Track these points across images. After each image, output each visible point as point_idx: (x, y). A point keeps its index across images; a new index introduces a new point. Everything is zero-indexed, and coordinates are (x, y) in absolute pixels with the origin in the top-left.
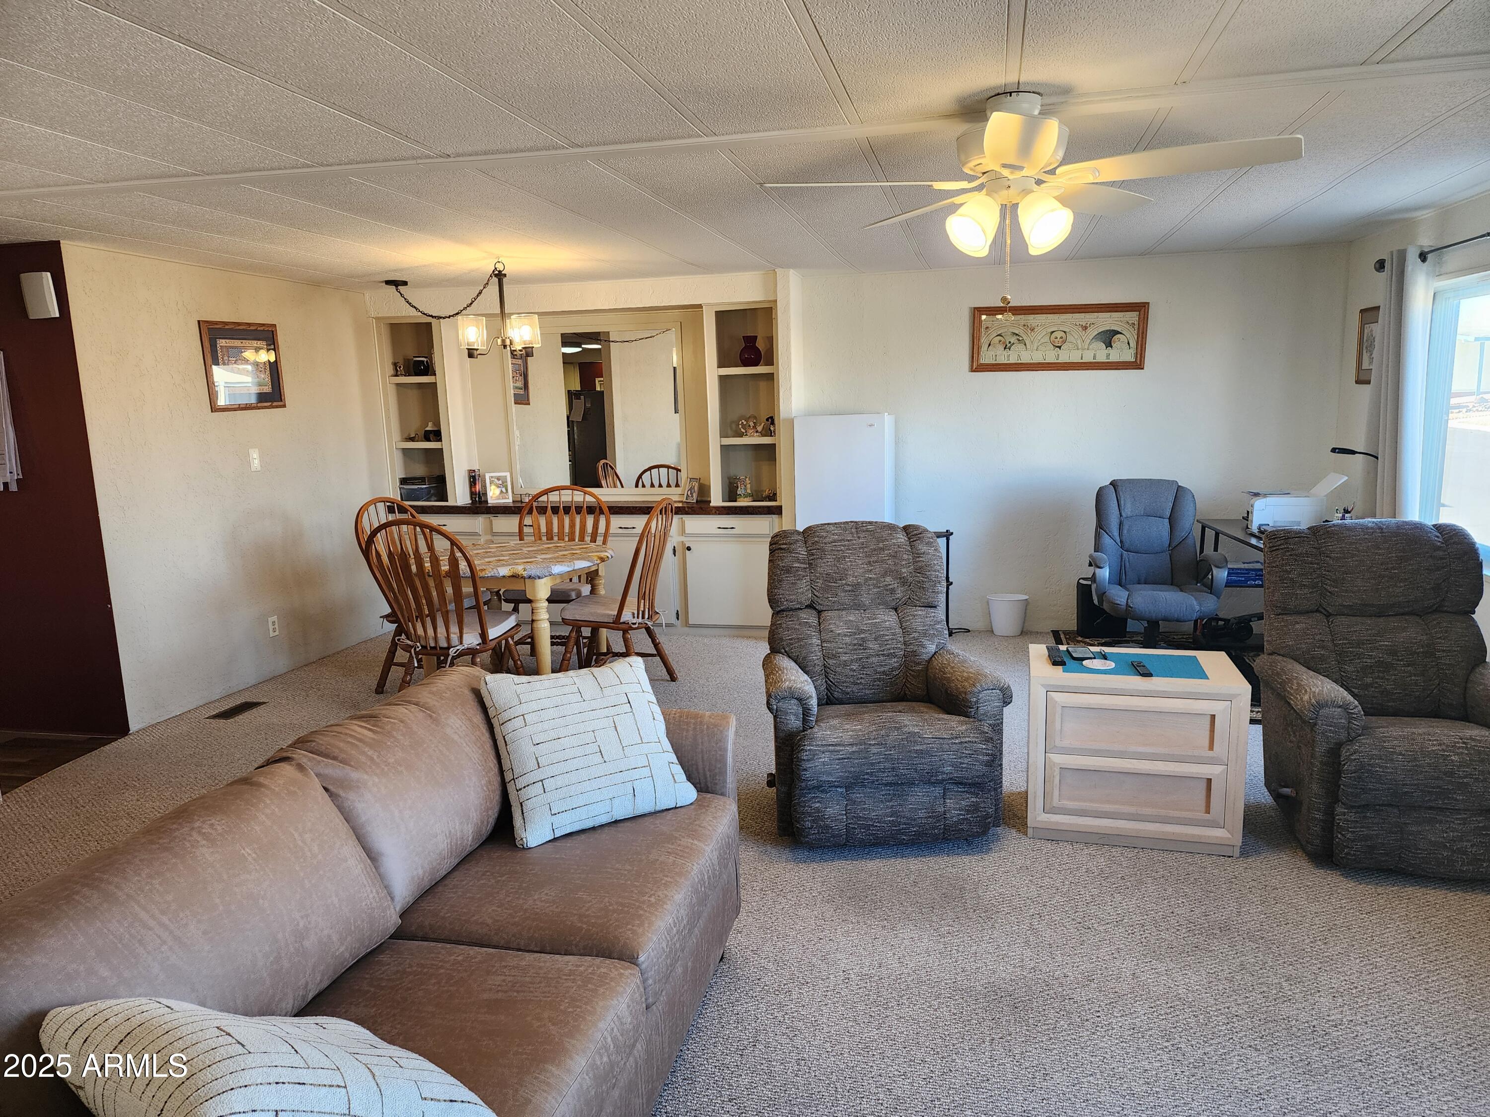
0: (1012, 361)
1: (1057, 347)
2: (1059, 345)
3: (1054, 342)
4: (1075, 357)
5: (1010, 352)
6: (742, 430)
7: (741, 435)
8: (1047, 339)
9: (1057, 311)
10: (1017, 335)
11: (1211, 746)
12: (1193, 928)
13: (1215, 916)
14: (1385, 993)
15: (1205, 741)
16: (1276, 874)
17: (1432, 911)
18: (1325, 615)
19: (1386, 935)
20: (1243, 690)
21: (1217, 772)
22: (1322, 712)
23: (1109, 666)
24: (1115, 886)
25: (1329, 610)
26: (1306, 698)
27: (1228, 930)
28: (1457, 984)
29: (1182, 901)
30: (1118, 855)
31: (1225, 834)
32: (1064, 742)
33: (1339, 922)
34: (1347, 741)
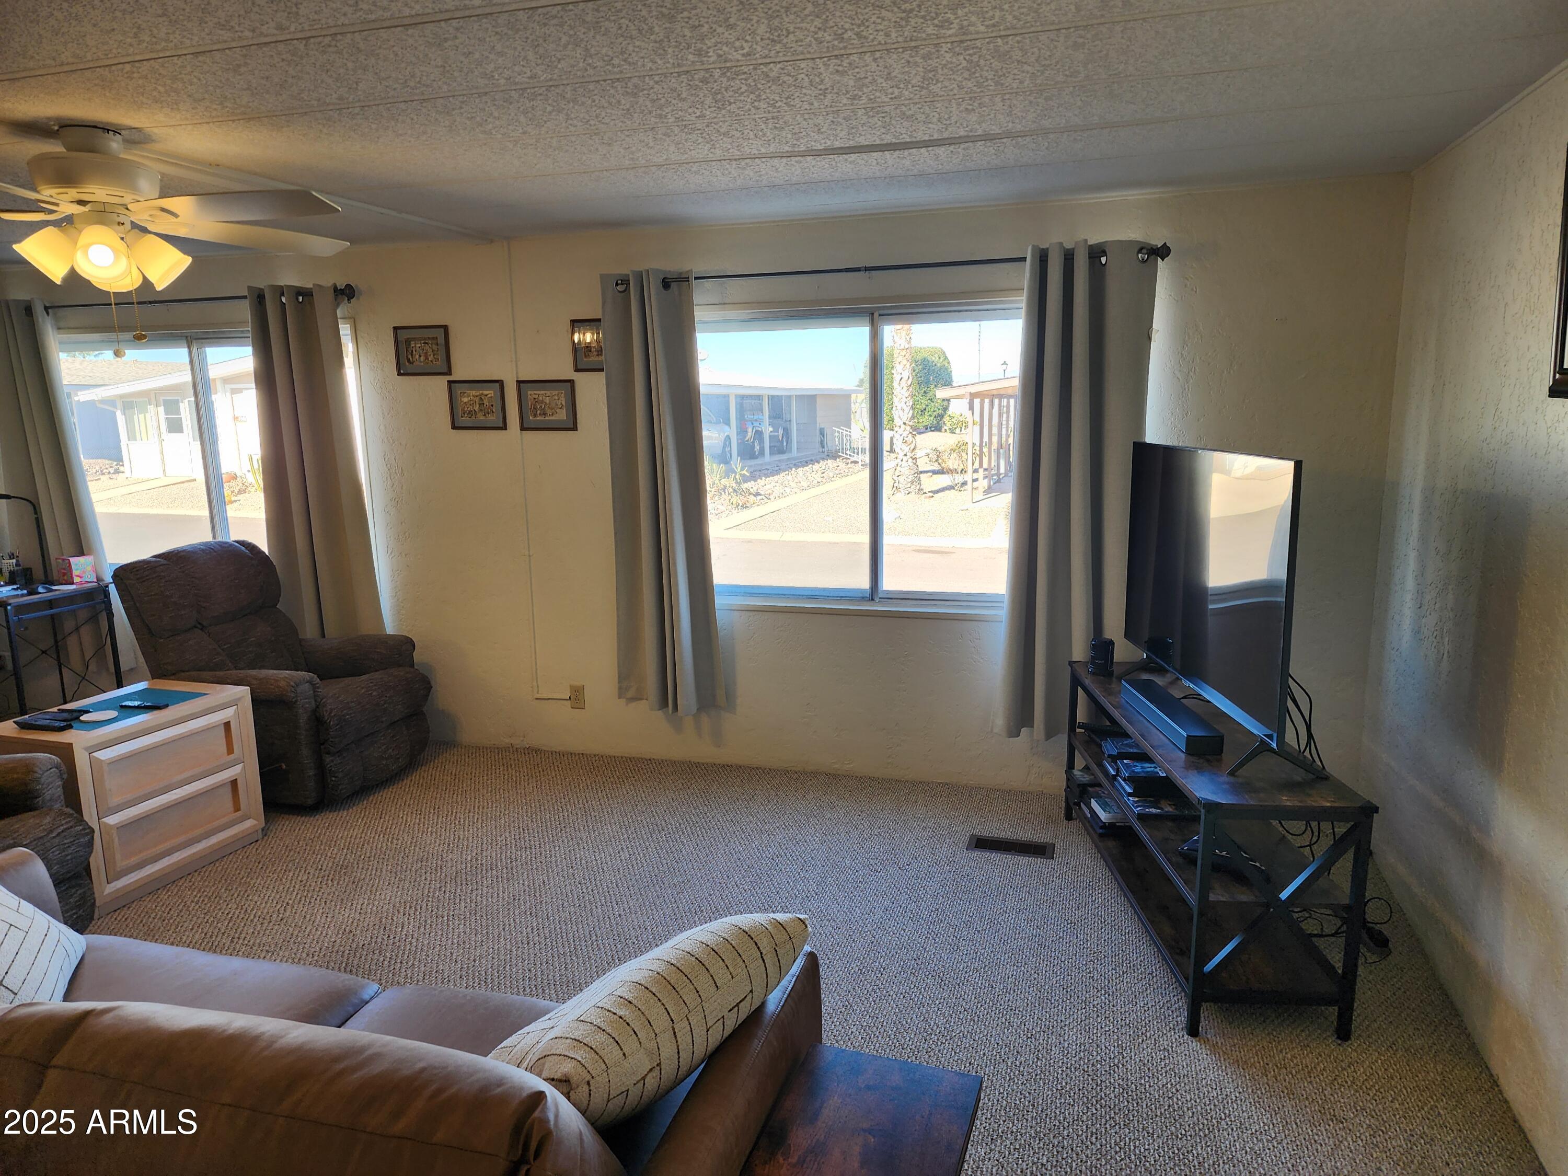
11: (230, 750)
12: (330, 878)
13: (324, 868)
14: (461, 837)
15: (224, 748)
16: (301, 832)
17: (400, 800)
18: (201, 629)
19: (409, 820)
20: (243, 692)
21: (239, 771)
22: (299, 690)
23: (113, 714)
24: (236, 895)
25: (205, 624)
26: (282, 684)
27: (347, 867)
28: (473, 816)
29: (291, 874)
30: (191, 884)
31: (252, 823)
32: (114, 801)
33: (379, 829)
34: (317, 707)
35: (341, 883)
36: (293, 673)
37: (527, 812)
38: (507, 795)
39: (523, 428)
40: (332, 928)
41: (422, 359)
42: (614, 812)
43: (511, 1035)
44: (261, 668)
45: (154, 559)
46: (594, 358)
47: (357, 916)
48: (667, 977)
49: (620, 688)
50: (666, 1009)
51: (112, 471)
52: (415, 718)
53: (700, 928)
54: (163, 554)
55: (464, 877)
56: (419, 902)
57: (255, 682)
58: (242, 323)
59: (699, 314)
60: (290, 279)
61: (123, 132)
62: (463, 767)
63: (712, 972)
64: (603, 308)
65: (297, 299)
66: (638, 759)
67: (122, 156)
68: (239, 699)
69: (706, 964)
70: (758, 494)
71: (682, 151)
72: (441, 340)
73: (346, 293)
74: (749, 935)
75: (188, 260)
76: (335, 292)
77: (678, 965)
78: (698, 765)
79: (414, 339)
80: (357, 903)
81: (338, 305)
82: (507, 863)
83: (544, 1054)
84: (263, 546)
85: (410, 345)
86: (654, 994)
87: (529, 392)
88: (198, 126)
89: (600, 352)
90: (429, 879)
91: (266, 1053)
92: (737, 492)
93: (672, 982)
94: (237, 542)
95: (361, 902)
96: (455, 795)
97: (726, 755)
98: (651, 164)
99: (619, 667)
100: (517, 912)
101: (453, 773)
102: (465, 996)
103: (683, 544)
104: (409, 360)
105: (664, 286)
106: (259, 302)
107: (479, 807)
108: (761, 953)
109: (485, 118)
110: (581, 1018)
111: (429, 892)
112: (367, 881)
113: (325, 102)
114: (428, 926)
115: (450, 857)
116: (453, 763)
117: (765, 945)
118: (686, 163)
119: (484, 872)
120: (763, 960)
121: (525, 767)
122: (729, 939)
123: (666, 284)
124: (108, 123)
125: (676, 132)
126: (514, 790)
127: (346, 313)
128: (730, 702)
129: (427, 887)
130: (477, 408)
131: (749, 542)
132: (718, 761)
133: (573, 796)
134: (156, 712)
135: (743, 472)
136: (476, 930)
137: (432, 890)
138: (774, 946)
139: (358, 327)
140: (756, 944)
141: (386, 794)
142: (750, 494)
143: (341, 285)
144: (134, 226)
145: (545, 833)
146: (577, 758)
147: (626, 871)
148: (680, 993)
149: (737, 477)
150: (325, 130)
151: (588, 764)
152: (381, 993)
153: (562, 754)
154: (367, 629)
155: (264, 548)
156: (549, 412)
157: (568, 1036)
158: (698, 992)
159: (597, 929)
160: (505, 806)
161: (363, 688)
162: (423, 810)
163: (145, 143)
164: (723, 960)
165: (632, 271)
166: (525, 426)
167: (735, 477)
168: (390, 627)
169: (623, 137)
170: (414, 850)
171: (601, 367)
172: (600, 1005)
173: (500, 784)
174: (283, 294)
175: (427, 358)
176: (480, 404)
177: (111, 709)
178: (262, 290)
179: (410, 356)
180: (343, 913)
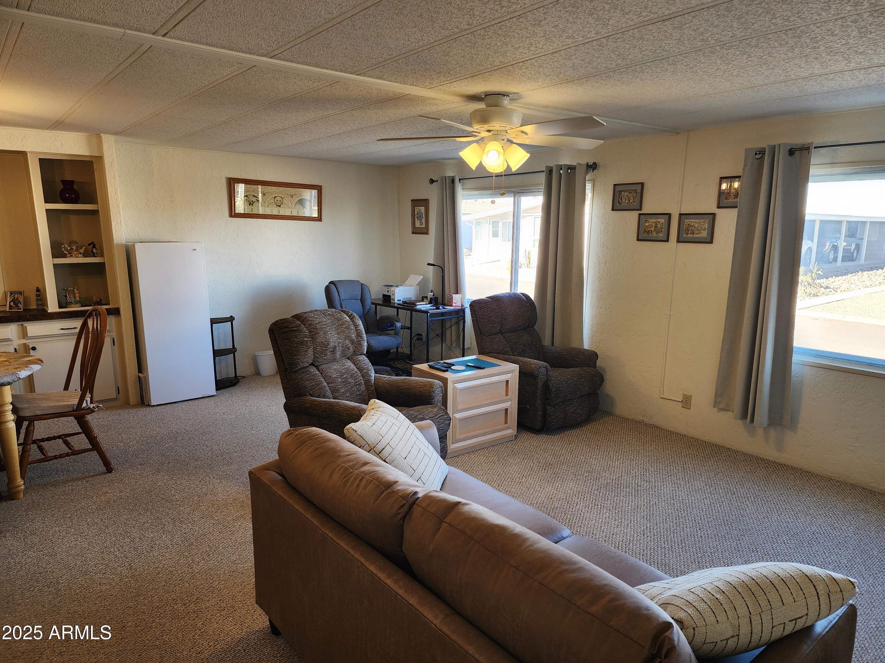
0: (254, 212)
1: (278, 206)
2: (279, 205)
3: (277, 203)
4: (288, 213)
5: (253, 207)
6: (65, 252)
7: (64, 256)
8: (272, 201)
9: (277, 185)
10: (256, 197)
11: (507, 394)
12: (544, 468)
13: (541, 462)
14: (611, 465)
15: (504, 393)
16: (532, 441)
17: (580, 437)
18: (501, 334)
19: (584, 449)
20: (516, 367)
21: (509, 405)
22: (540, 370)
23: (463, 368)
24: (501, 464)
25: (503, 332)
26: (533, 366)
27: (552, 465)
28: (618, 456)
29: (526, 461)
30: (483, 453)
31: (511, 431)
32: (459, 407)
33: (569, 450)
34: (547, 380)
35: (549, 472)
36: (538, 362)
37: (649, 461)
38: (638, 448)
39: (678, 241)
40: (543, 494)
41: (626, 201)
42: (703, 474)
43: (643, 584)
44: (524, 356)
45: (487, 299)
46: (731, 200)
47: (555, 492)
48: (749, 586)
49: (715, 402)
50: (747, 604)
51: (467, 255)
52: (593, 395)
53: (774, 563)
54: (490, 297)
55: (611, 487)
56: (586, 494)
57: (521, 363)
58: (541, 184)
59: (813, 171)
60: (566, 161)
61: (510, 96)
62: (614, 428)
63: (780, 593)
64: (744, 169)
65: (568, 171)
66: (721, 446)
67: (508, 107)
68: (514, 370)
69: (777, 587)
70: (827, 287)
71: (825, 67)
72: (639, 190)
73: (592, 167)
74: (810, 579)
75: (529, 155)
76: (587, 166)
77: (757, 581)
78: (762, 460)
79: (624, 191)
80: (556, 485)
81: (587, 174)
82: (635, 487)
83: (668, 602)
84: (532, 296)
85: (621, 194)
86: (740, 593)
87: (686, 221)
88: (544, 88)
89: (736, 195)
90: (592, 483)
91: (531, 548)
92: (811, 285)
93: (752, 589)
94: (522, 294)
95: (557, 485)
96: (609, 442)
97: (784, 457)
98: (799, 78)
99: (716, 388)
100: (639, 515)
101: (609, 429)
102: (615, 553)
103: (775, 318)
104: (619, 202)
105: (789, 154)
106: (550, 174)
107: (622, 451)
108: (818, 593)
109: (695, 64)
110: (691, 590)
111: (591, 490)
112: (561, 475)
113: (608, 68)
114: (590, 508)
115: (604, 474)
116: (610, 424)
117: (821, 588)
118: (825, 74)
119: (622, 488)
120: (819, 599)
121: (650, 435)
122: (795, 577)
123: (791, 152)
124: (505, 92)
125: (823, 56)
126: (642, 447)
127: (591, 177)
128: (793, 425)
129: (591, 487)
130: (653, 229)
131: (815, 319)
132: (777, 461)
133: (677, 459)
134: (480, 370)
135: (818, 272)
136: (615, 518)
137: (593, 489)
138: (828, 592)
139: (595, 185)
140: (814, 586)
141: (575, 432)
142: (821, 287)
143: (591, 163)
144: (509, 140)
145: (658, 476)
146: (681, 437)
147: (708, 512)
148: (758, 598)
149: (813, 275)
150: (604, 83)
151: (688, 442)
152: (571, 536)
153: (672, 433)
154: (574, 344)
155: (533, 298)
156: (696, 232)
157: (683, 597)
158: (769, 602)
159: (686, 540)
160: (637, 454)
161: (569, 375)
162: (592, 445)
163: (518, 99)
164: (789, 589)
165: (768, 145)
166: (680, 240)
167: (811, 275)
168: (586, 345)
169: (784, 63)
170: (586, 465)
171: (736, 205)
172: (703, 586)
173: (635, 442)
174: (561, 169)
175: (629, 201)
176: (655, 227)
177: (463, 366)
178: (552, 167)
179: (620, 200)
180: (548, 488)
